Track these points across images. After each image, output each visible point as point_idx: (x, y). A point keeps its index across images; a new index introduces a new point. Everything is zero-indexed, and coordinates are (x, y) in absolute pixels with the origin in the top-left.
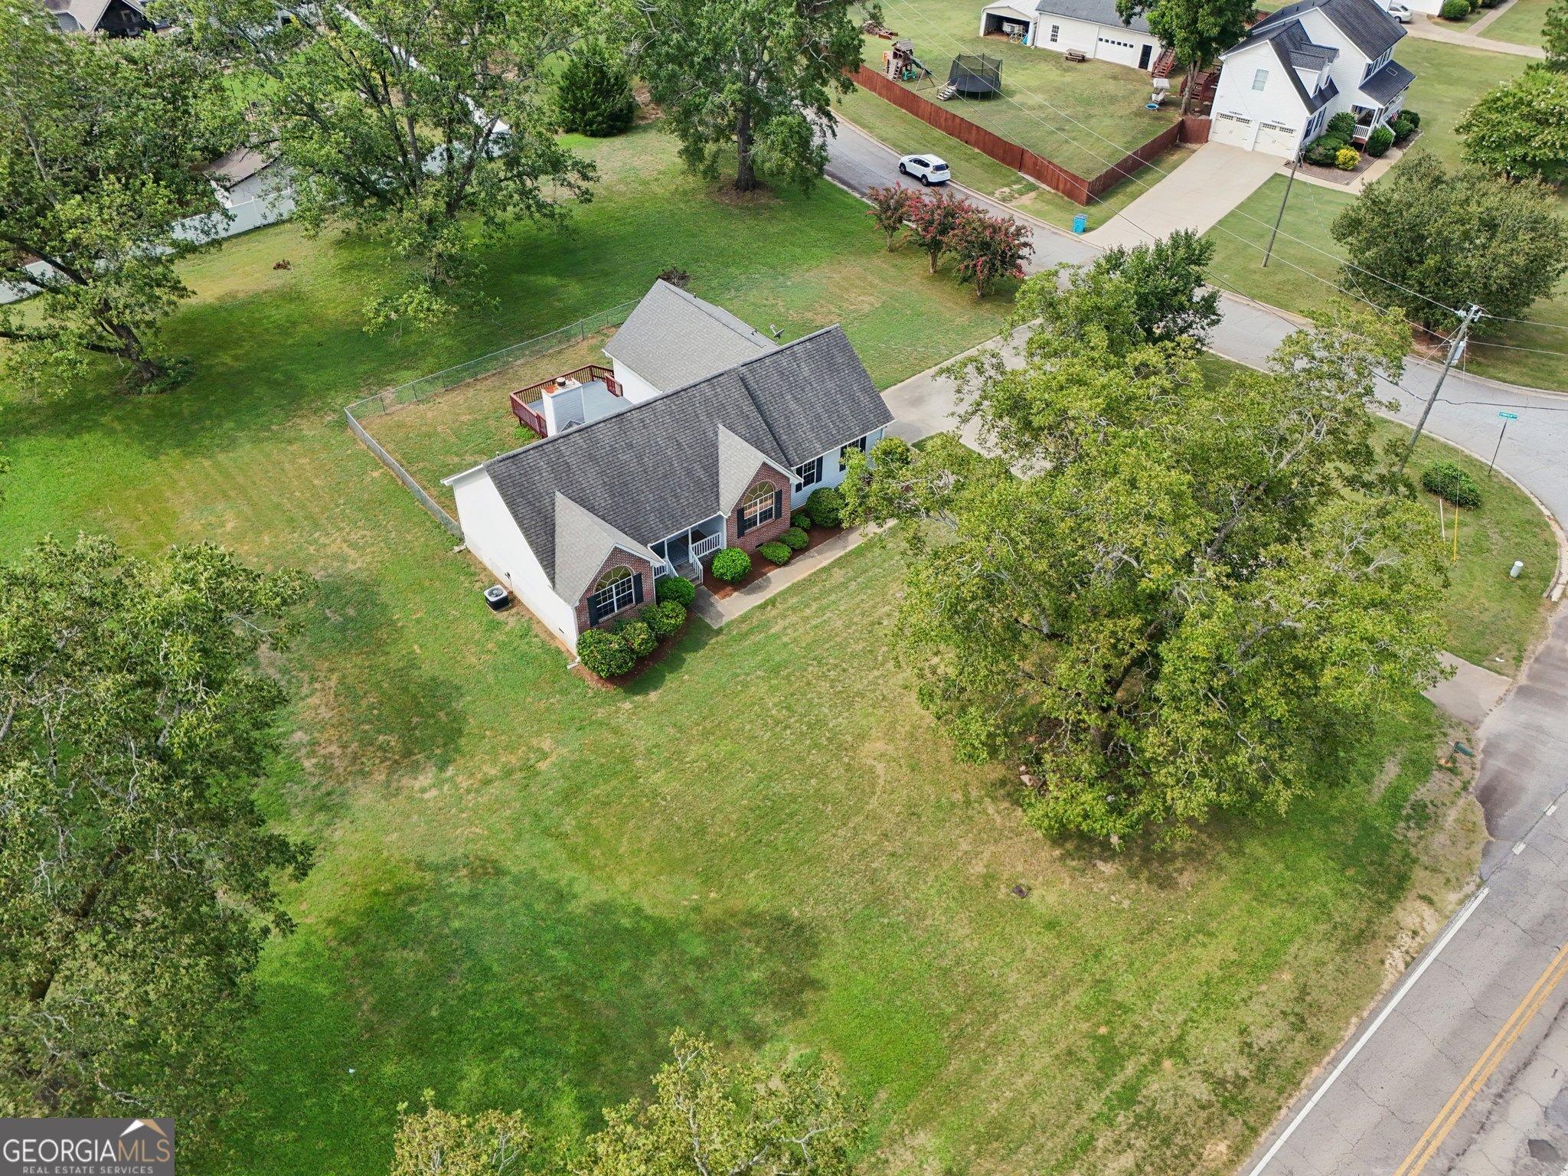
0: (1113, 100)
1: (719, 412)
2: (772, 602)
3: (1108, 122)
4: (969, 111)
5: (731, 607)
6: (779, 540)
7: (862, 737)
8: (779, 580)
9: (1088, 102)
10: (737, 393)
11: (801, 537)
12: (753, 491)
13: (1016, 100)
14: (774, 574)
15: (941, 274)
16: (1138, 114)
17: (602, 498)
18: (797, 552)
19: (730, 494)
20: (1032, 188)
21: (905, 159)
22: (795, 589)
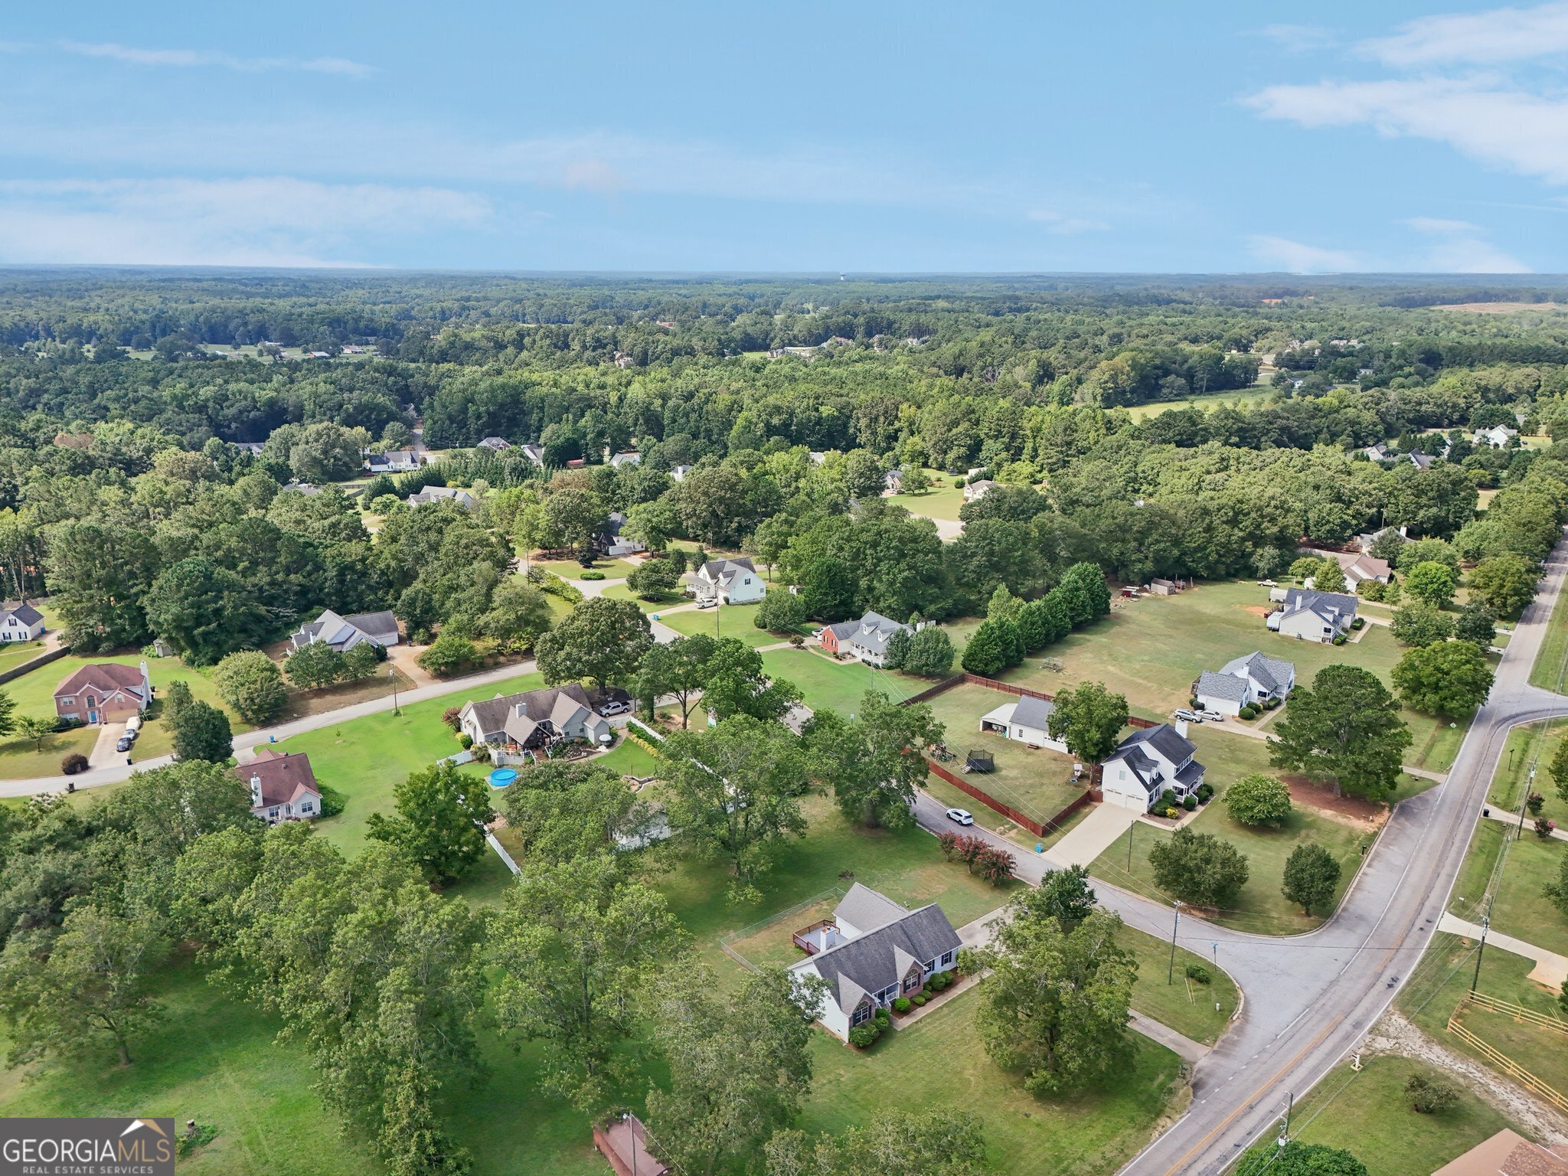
0: (1055, 774)
1: (893, 940)
2: (921, 1020)
3: (1052, 788)
4: (978, 781)
5: (903, 1023)
6: (920, 995)
7: (964, 1068)
8: (921, 1013)
9: (1041, 775)
10: (900, 932)
11: (929, 994)
12: (911, 972)
13: (1004, 773)
14: (919, 1009)
15: (975, 874)
16: (1068, 783)
17: (853, 974)
18: (928, 1000)
19: (901, 973)
20: (1014, 827)
21: (950, 811)
22: (929, 1016)
